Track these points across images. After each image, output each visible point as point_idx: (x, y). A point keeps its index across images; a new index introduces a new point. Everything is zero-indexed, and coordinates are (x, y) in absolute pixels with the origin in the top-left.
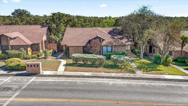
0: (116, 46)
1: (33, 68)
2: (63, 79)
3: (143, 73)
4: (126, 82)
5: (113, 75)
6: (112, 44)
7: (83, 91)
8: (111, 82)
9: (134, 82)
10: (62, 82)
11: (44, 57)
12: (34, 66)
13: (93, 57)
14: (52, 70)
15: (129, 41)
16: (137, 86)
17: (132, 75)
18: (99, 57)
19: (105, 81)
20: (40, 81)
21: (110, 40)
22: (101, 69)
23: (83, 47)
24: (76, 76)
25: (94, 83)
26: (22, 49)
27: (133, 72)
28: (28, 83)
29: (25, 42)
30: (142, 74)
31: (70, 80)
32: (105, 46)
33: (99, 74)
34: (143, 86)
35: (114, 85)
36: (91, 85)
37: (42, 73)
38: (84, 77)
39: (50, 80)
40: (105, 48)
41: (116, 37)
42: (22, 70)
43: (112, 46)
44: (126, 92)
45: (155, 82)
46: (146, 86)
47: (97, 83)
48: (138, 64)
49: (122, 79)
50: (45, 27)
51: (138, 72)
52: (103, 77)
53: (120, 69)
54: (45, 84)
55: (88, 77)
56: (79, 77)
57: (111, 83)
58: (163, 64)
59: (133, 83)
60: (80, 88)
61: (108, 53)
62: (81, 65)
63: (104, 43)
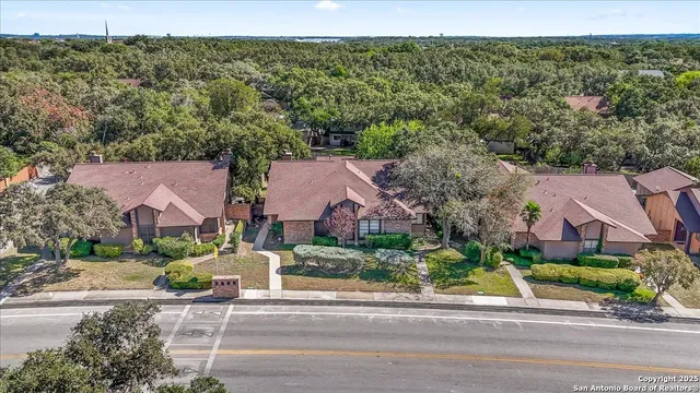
0: (388, 219)
1: (226, 287)
2: (284, 310)
3: (435, 292)
4: (400, 314)
5: (377, 297)
6: (380, 215)
7: (322, 335)
8: (371, 314)
9: (414, 314)
10: (284, 316)
11: (230, 246)
12: (228, 283)
13: (338, 256)
14: (258, 288)
15: (418, 204)
16: (416, 324)
17: (412, 297)
18: (351, 256)
19: (362, 312)
20: (246, 315)
21: (376, 204)
22: (354, 281)
23: (315, 222)
24: (307, 303)
25: (341, 317)
26: (185, 234)
27: (416, 289)
28: (226, 320)
29: (190, 219)
30: (432, 295)
31: (297, 311)
32: (365, 219)
33: (349, 296)
34: (427, 323)
35: (376, 322)
36: (335, 321)
37: (243, 295)
38: (322, 303)
39: (261, 311)
40: (364, 227)
41: (390, 192)
42: (202, 289)
43: (380, 220)
44: (394, 336)
45: (451, 314)
46: (433, 322)
47: (347, 317)
48: (432, 266)
49: (394, 306)
50: (221, 167)
51: (427, 288)
52: (358, 304)
53: (392, 281)
54: (254, 320)
55: (330, 303)
56: (312, 303)
57: (372, 316)
58: (485, 265)
59: (412, 315)
60: (316, 328)
61: (370, 237)
62: (313, 272)
63: (361, 213)
